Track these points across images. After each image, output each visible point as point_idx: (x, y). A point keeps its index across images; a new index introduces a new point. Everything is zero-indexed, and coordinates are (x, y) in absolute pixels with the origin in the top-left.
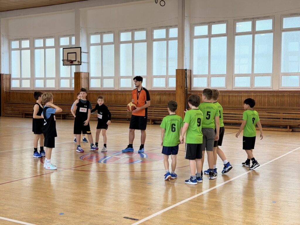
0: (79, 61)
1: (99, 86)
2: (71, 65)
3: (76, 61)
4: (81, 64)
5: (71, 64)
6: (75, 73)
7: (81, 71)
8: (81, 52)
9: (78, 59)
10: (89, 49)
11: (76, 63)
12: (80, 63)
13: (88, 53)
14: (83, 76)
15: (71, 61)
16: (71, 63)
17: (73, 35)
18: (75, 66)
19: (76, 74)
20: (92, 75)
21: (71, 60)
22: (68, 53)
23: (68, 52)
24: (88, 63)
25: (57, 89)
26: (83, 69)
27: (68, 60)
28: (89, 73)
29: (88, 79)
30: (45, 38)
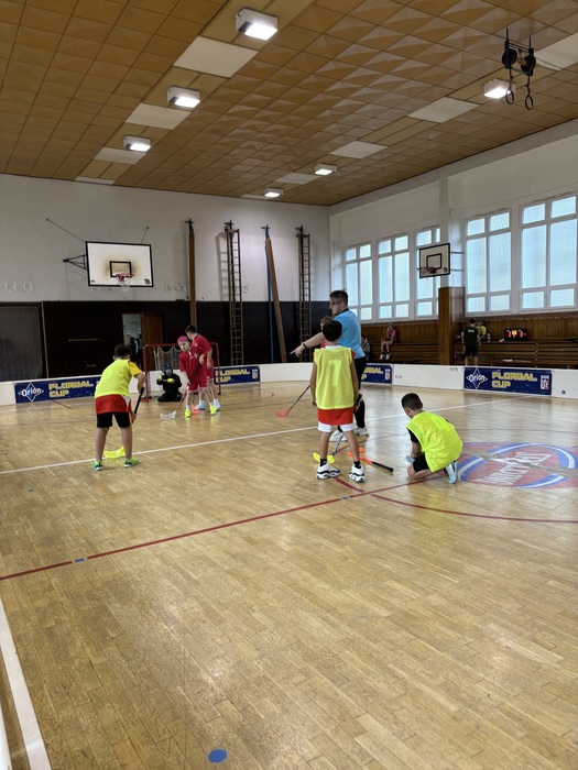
0: (445, 269)
1: (483, 309)
2: (433, 276)
3: (441, 268)
4: (449, 274)
5: (433, 274)
6: (439, 289)
7: (450, 285)
8: (450, 252)
9: (445, 265)
10: (464, 247)
11: (441, 271)
12: (448, 271)
13: (463, 253)
14: (453, 293)
15: (432, 270)
16: (433, 272)
17: (438, 226)
18: (439, 277)
19: (441, 290)
20: (469, 291)
21: (433, 268)
22: (428, 256)
24: (463, 270)
25: (412, 319)
26: (454, 281)
27: (427, 268)
28: (464, 289)
29: (463, 298)
30: (393, 238)
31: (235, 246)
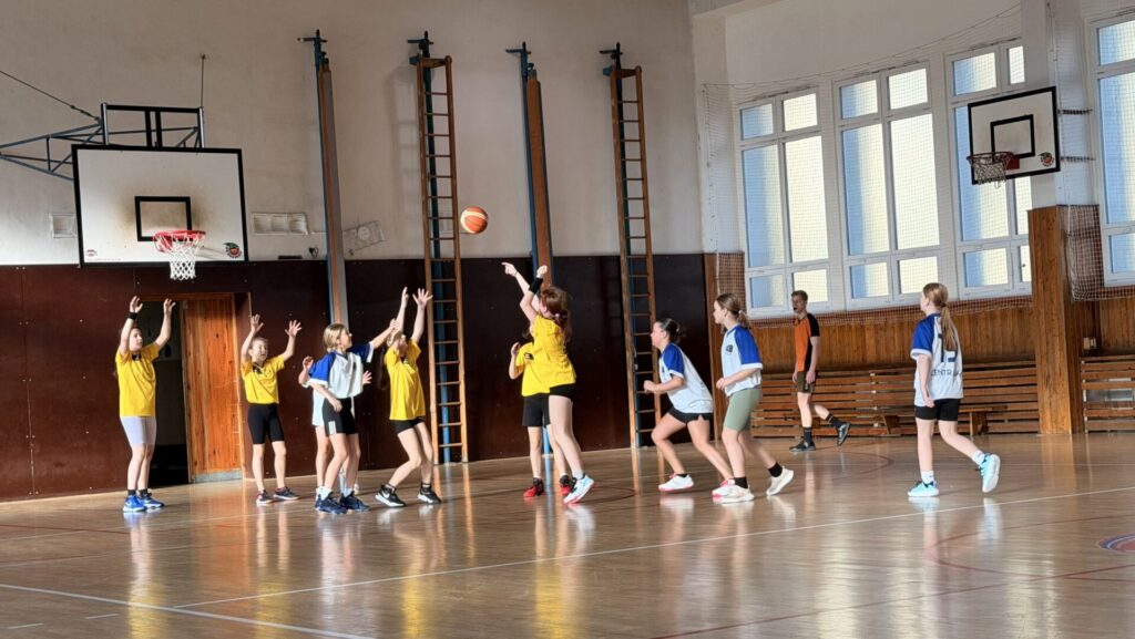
2: (1008, 177)
3: (1032, 154)
4: (1057, 169)
5: (1009, 172)
6: (1029, 212)
7: (1060, 200)
8: (1056, 112)
9: (1045, 146)
11: (1035, 163)
12: (1053, 164)
13: (1090, 111)
14: (1068, 222)
15: (1008, 160)
16: (1008, 165)
17: (1014, 41)
18: (1028, 178)
19: (1037, 216)
20: (1111, 216)
21: (1009, 154)
22: (993, 125)
23: (995, 120)
24: (1095, 159)
26: (1069, 188)
27: (994, 157)
28: (1097, 208)
29: (1097, 237)
30: (882, 75)
31: (439, 104)
